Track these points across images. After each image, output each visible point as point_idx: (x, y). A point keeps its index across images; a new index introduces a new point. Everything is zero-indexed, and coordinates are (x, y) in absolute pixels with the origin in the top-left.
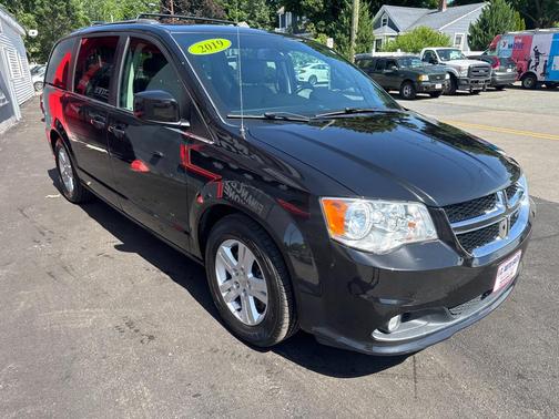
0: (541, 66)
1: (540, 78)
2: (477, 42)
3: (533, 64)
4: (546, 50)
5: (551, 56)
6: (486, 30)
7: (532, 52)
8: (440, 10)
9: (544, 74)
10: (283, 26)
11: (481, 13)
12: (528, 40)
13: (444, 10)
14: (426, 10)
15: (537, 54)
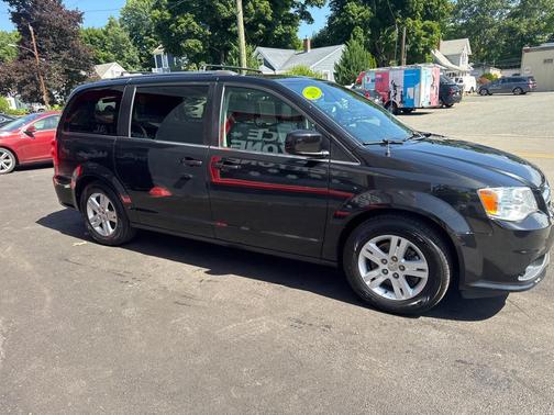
0: (398, 96)
1: (399, 106)
2: (343, 78)
3: (392, 94)
4: (400, 83)
5: (405, 88)
6: (349, 68)
7: (391, 86)
8: (306, 51)
9: (401, 102)
10: (160, 66)
11: (341, 53)
12: (385, 75)
13: (309, 50)
14: (293, 51)
15: (395, 86)
